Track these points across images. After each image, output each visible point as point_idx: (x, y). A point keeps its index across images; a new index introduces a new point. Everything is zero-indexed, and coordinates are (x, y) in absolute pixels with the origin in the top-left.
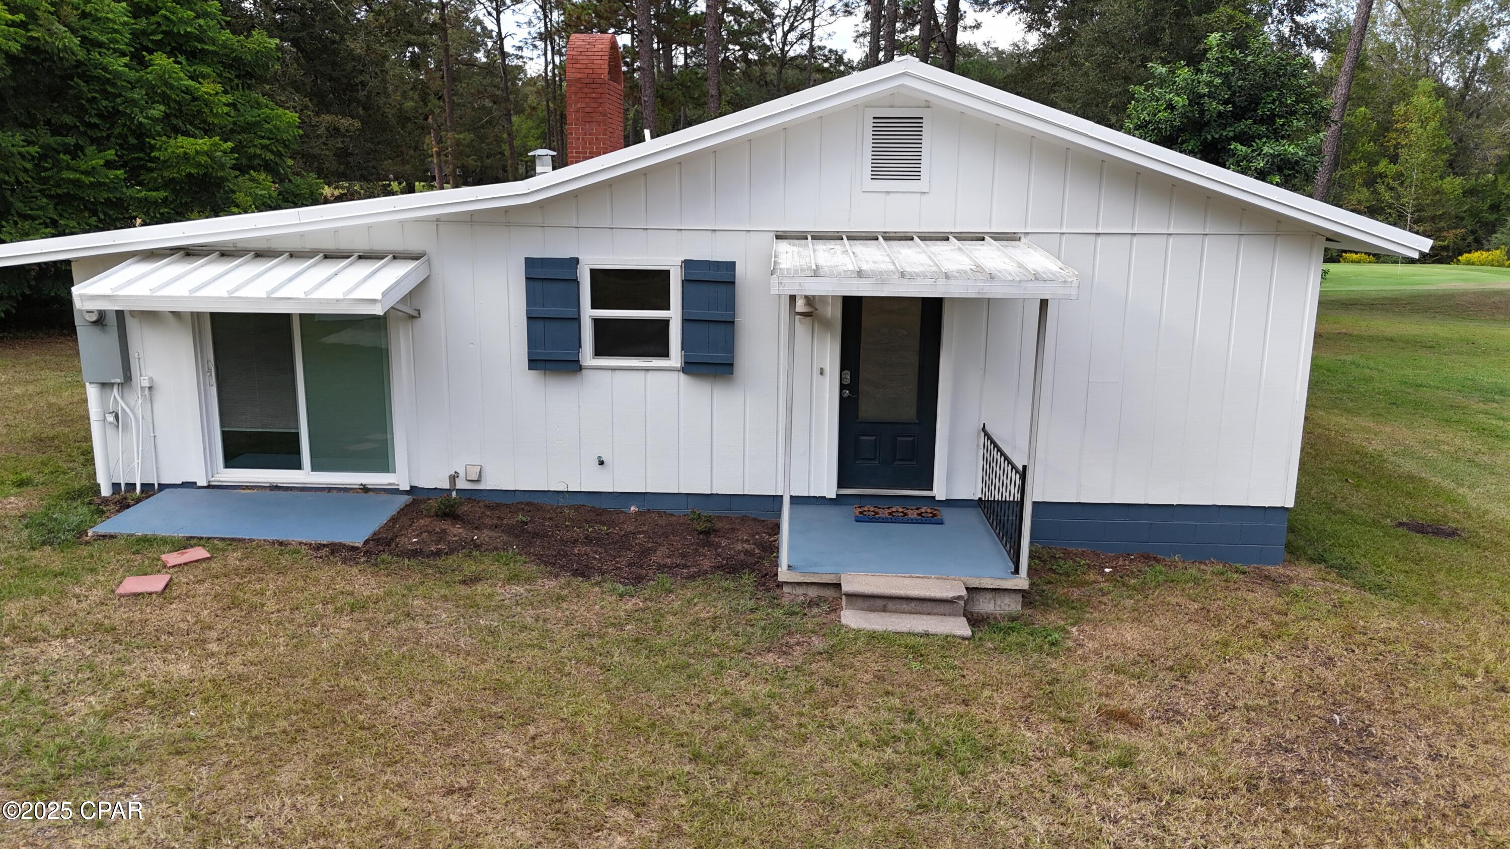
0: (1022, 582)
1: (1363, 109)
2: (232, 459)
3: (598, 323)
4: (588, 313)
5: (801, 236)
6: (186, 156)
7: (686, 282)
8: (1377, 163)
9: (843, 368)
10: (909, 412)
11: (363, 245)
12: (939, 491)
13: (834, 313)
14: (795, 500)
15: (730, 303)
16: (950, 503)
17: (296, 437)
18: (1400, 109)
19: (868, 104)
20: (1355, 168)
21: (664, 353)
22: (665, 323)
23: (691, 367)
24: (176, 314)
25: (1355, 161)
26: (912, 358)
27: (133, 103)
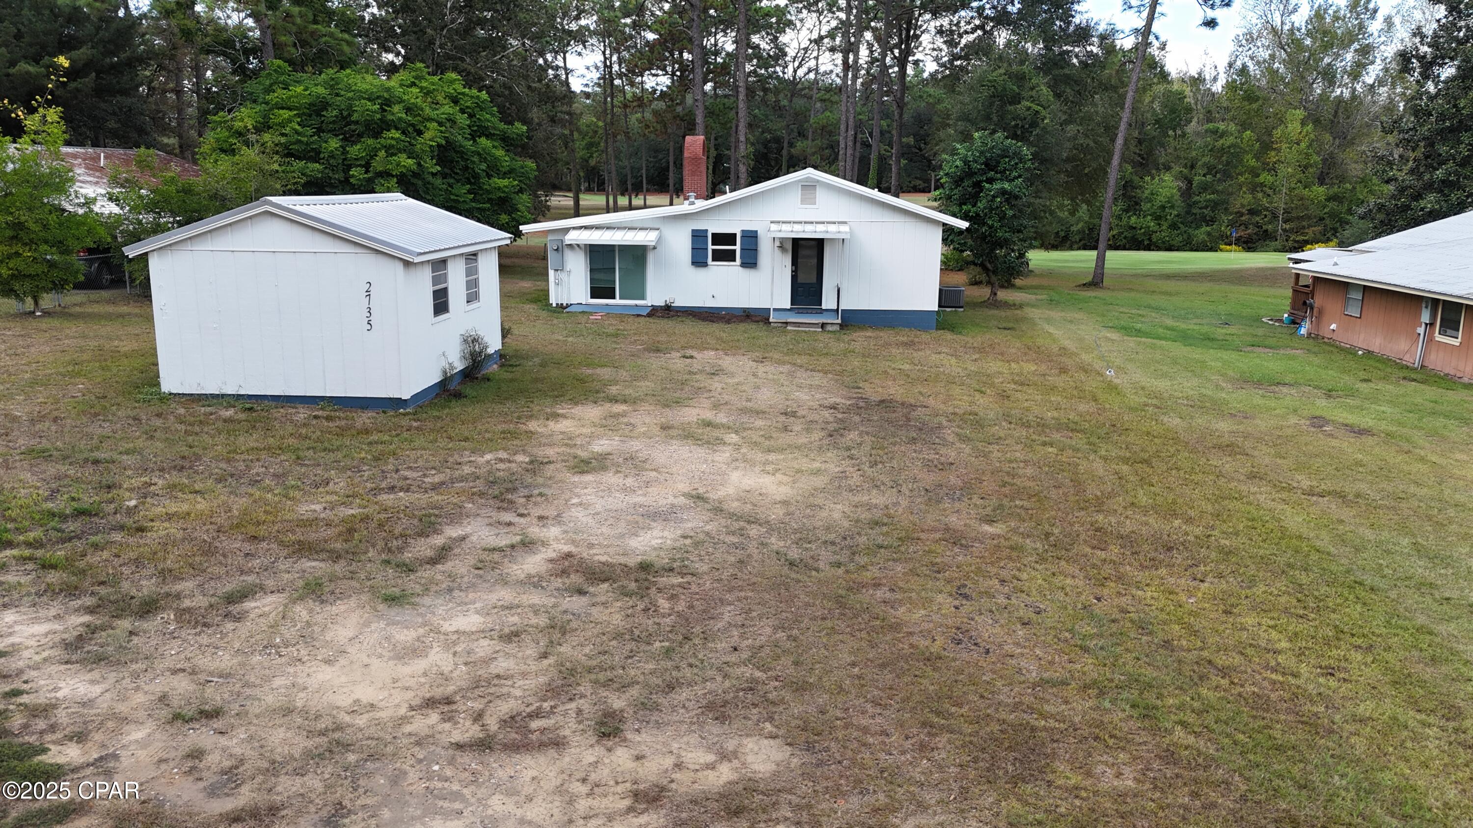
0: (839, 321)
1: (1248, 132)
2: (594, 295)
3: (713, 250)
4: (711, 247)
5: (779, 222)
6: (499, 188)
7: (742, 237)
8: (1258, 176)
9: (792, 265)
10: (813, 279)
11: (641, 226)
12: (824, 307)
13: (789, 246)
14: (775, 310)
15: (756, 244)
16: (827, 310)
17: (614, 289)
18: (1277, 133)
19: (800, 181)
20: (1242, 179)
21: (734, 260)
22: (735, 251)
23: (744, 265)
24: (578, 245)
25: (1241, 174)
26: (814, 261)
27: (474, 162)
